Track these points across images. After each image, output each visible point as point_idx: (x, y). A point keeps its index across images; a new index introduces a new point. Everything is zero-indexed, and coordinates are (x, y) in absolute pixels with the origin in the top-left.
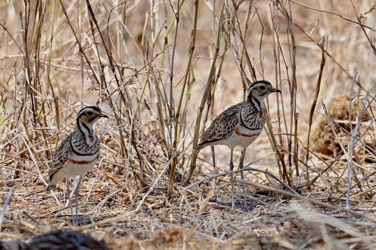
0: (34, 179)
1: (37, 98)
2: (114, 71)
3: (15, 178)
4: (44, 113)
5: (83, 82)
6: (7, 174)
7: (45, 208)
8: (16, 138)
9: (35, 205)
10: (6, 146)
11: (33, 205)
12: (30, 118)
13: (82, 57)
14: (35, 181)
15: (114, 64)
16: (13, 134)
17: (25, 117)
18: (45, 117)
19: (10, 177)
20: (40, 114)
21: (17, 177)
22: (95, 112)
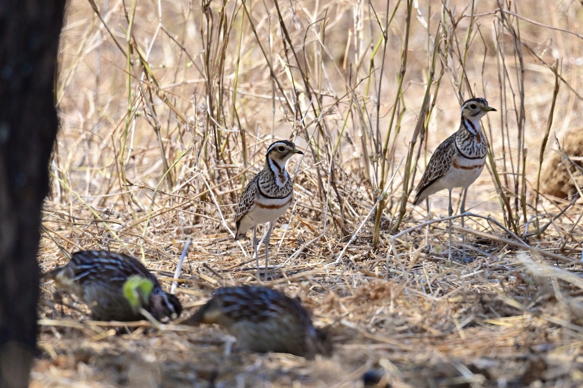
0: (216, 225)
1: (220, 131)
2: (310, 98)
3: (194, 224)
4: (228, 148)
5: (274, 112)
6: (184, 219)
7: (229, 260)
8: (196, 178)
9: (217, 256)
10: (184, 187)
11: (215, 256)
12: (212, 154)
13: (274, 82)
14: (218, 228)
15: (311, 91)
16: (192, 173)
17: (206, 153)
18: (229, 152)
19: (188, 223)
20: (224, 150)
21: (196, 223)
22: (287, 146)
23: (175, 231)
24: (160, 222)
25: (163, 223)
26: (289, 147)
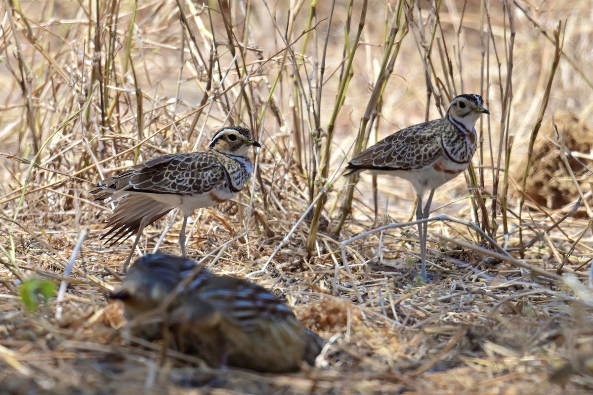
0: (95, 213)
1: (108, 88)
2: (233, 54)
4: (118, 111)
5: (182, 69)
6: (53, 203)
7: (118, 260)
8: (71, 149)
9: (101, 254)
10: (54, 160)
11: (99, 253)
12: (96, 118)
13: (184, 28)
14: (97, 217)
15: (235, 43)
16: (66, 142)
17: (88, 117)
18: (118, 117)
19: (59, 207)
20: (111, 115)
21: (67, 209)
22: (240, 136)
23: (41, 218)
24: (22, 205)
25: (26, 205)
26: (242, 136)
